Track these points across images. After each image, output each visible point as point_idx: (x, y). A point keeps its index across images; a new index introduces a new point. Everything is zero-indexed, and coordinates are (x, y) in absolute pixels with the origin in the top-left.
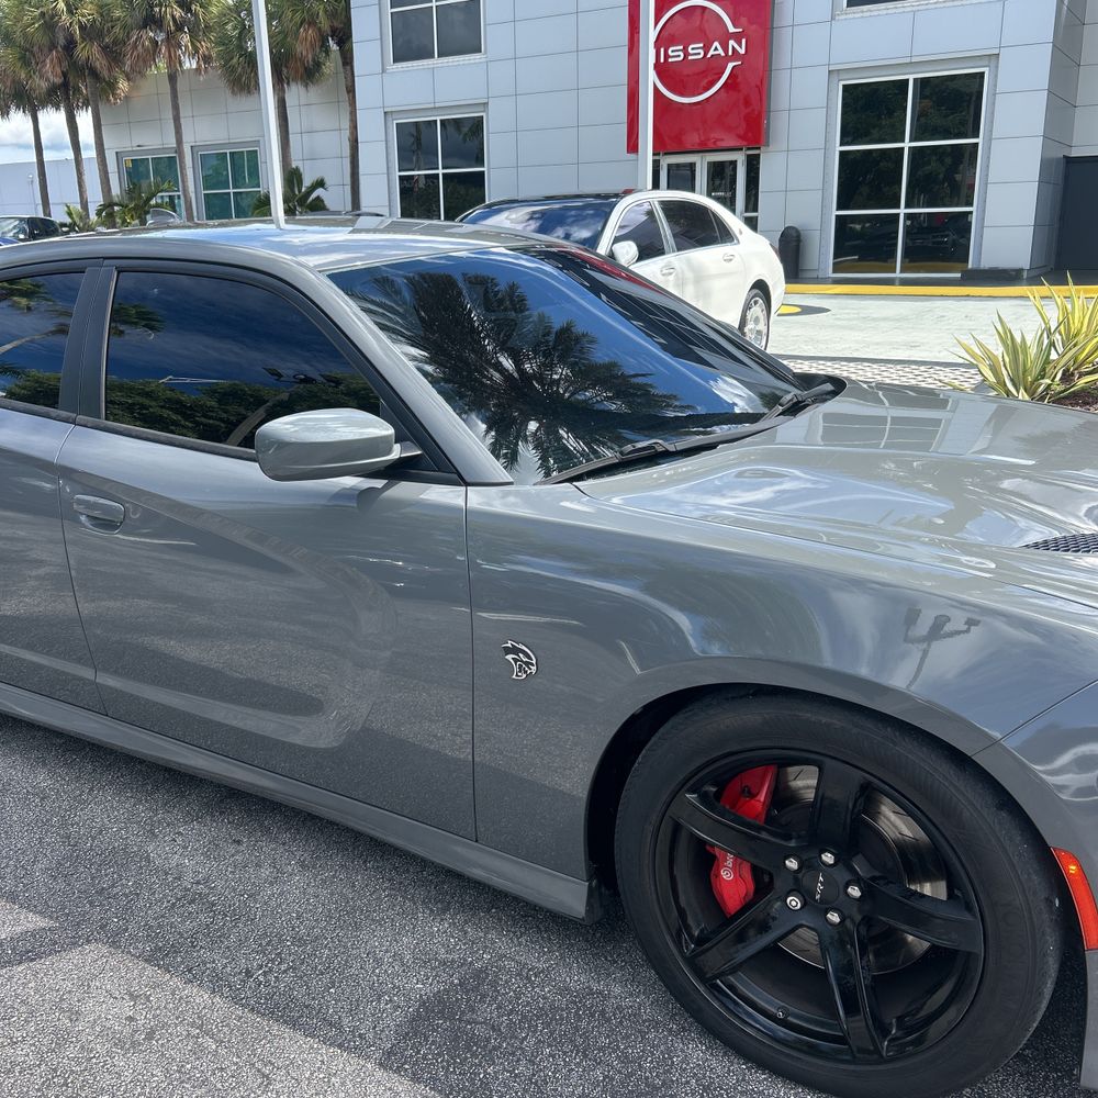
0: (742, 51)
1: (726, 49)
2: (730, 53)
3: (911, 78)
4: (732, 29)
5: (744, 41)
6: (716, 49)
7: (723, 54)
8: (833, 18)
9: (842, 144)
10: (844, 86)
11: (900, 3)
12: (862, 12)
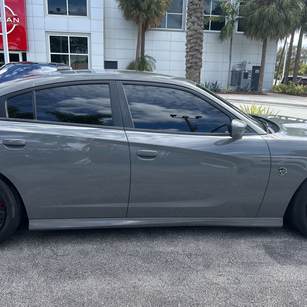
0: (18, 22)
1: (13, 20)
2: (14, 22)
3: (69, 36)
4: (14, 15)
5: (18, 19)
6: (9, 20)
7: (12, 21)
8: (45, 17)
9: (51, 52)
10: (50, 36)
11: (63, 16)
12: (53, 16)
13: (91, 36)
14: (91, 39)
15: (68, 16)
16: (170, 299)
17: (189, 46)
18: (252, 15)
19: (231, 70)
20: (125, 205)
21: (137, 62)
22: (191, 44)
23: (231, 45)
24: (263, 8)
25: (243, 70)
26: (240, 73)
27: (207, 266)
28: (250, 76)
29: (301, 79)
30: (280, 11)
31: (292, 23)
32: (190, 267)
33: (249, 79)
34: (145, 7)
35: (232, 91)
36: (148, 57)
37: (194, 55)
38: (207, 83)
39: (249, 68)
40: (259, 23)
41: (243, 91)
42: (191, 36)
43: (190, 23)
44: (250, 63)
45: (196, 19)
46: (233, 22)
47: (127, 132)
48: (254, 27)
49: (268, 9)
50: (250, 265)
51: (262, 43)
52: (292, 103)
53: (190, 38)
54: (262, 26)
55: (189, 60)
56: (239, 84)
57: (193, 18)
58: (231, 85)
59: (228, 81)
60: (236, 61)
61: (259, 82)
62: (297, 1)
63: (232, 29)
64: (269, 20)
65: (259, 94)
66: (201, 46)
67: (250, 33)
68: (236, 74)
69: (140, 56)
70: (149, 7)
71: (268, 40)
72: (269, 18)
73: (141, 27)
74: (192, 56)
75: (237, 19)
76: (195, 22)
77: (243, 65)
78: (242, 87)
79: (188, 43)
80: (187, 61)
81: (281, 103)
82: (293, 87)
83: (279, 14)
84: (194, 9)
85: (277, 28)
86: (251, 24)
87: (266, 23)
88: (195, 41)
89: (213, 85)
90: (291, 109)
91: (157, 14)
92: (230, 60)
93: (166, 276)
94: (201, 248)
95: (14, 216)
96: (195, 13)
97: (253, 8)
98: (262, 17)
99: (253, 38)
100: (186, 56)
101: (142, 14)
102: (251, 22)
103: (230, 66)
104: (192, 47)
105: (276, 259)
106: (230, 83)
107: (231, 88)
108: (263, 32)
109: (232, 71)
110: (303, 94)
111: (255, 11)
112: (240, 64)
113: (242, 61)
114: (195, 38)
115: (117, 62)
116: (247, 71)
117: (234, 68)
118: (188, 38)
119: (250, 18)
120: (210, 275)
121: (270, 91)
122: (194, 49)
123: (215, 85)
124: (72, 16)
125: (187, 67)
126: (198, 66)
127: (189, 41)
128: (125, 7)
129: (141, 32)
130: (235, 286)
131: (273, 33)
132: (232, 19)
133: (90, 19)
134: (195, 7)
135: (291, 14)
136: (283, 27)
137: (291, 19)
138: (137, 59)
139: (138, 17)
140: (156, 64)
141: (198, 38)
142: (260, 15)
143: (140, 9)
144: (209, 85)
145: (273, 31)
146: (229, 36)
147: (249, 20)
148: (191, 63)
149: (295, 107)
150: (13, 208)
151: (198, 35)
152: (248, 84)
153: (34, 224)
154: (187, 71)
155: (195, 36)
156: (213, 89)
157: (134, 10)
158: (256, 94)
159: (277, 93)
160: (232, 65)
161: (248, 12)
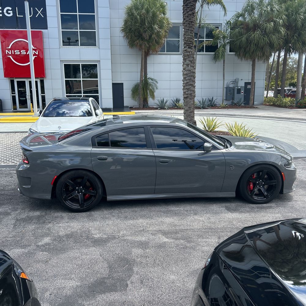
0: (37, 53)
2: (34, 54)
3: (81, 64)
4: (33, 48)
8: (60, 48)
9: (65, 78)
10: (64, 64)
11: (76, 47)
12: (67, 47)
13: (100, 63)
14: (100, 65)
15: (80, 47)
16: (178, 224)
17: (185, 82)
18: (240, 40)
19: (225, 86)
20: (154, 187)
21: (142, 83)
22: (186, 80)
23: (224, 65)
24: (250, 34)
25: (236, 86)
26: (233, 89)
27: (196, 214)
28: (242, 91)
29: (291, 91)
30: (264, 36)
31: (275, 46)
32: (187, 215)
33: (242, 94)
34: (147, 37)
35: (227, 106)
36: (151, 79)
37: (189, 88)
38: (204, 100)
39: (241, 84)
40: (247, 47)
41: (237, 106)
42: (186, 74)
43: (185, 65)
44: (242, 80)
45: (189, 62)
46: (224, 46)
47: (154, 151)
48: (242, 50)
49: (254, 35)
50: (216, 213)
51: (251, 63)
52: (276, 116)
53: (185, 76)
54: (249, 49)
55: (185, 92)
56: (233, 99)
57: (187, 61)
58: (226, 100)
59: (223, 97)
60: (229, 79)
61: (250, 97)
62: (279, 27)
63: (224, 52)
64: (255, 45)
65: (251, 108)
66: (194, 81)
67: (240, 54)
68: (230, 90)
69: (144, 78)
70: (150, 37)
71: (256, 60)
72: (255, 42)
73: (144, 53)
74: (187, 89)
75: (228, 43)
76: (189, 65)
77: (236, 82)
78: (235, 101)
79: (184, 80)
80: (184, 93)
81: (268, 116)
82: (281, 101)
83: (263, 39)
84: (188, 55)
85: (262, 50)
86: (240, 48)
87: (253, 47)
88: (189, 78)
89: (210, 101)
90: (274, 122)
91: (157, 43)
92: (224, 79)
93: (175, 218)
94: (193, 208)
95: (100, 194)
96: (189, 58)
97: (241, 34)
98: (249, 41)
99: (243, 59)
100: (184, 89)
101: (145, 43)
102: (240, 45)
103: (224, 84)
104: (187, 83)
105: (230, 211)
106: (225, 98)
107: (225, 103)
108: (251, 54)
109: (226, 88)
110: (290, 106)
111: (243, 37)
112: (234, 81)
113: (235, 78)
114: (189, 76)
115: (122, 84)
116: (239, 87)
117: (228, 85)
118: (184, 76)
119: (239, 42)
120: (196, 217)
121: (262, 104)
122: (189, 84)
123: (211, 101)
124: (83, 47)
125: (184, 97)
126: (192, 96)
127: (185, 78)
128: (130, 37)
129: (144, 58)
130: (208, 220)
131: (260, 55)
132: (223, 43)
133: (99, 48)
134: (188, 54)
135: (274, 38)
136: (268, 49)
137: (274, 42)
138: (141, 81)
139: (141, 46)
140: (158, 85)
141: (191, 76)
142: (247, 39)
143: (143, 39)
144: (206, 101)
145: (259, 53)
146: (221, 58)
147: (238, 44)
148: (187, 94)
149: (279, 120)
150: (100, 189)
151: (192, 74)
152: (241, 99)
153: (110, 198)
154: (184, 100)
155: (189, 75)
156: (210, 104)
157: (137, 40)
158: (248, 108)
159: (268, 105)
160: (226, 82)
161: (237, 37)
